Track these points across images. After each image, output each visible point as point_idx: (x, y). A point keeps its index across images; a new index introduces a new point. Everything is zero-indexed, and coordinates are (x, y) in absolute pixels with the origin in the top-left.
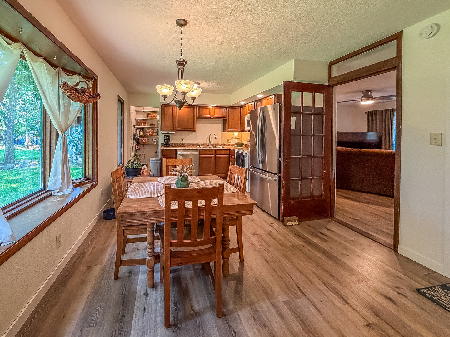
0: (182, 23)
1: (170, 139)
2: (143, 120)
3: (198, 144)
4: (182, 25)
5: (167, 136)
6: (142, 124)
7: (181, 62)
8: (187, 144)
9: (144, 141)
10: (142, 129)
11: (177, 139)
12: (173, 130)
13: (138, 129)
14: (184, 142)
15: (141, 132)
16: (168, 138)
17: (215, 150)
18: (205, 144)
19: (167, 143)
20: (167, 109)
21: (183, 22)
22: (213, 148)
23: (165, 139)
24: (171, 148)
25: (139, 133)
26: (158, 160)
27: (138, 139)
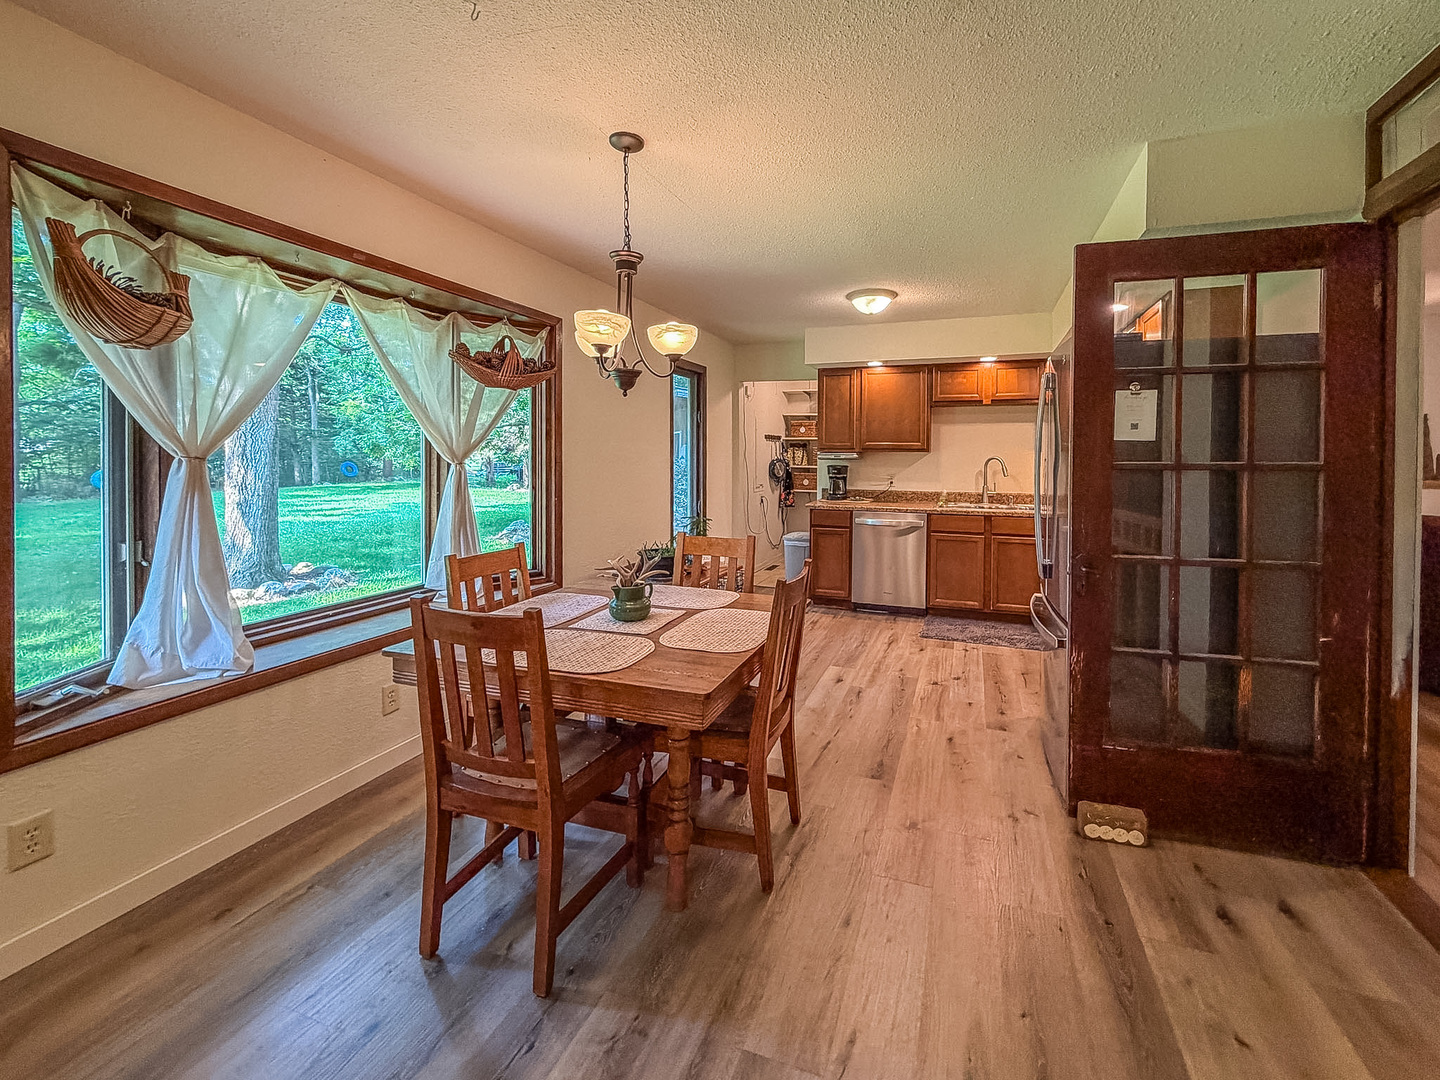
0: (629, 144)
1: (844, 479)
2: (808, 417)
3: (938, 495)
4: (627, 149)
5: (834, 467)
6: (803, 430)
7: (625, 258)
8: (905, 493)
9: (806, 482)
10: (804, 445)
11: (871, 476)
12: (851, 449)
13: (792, 445)
14: (898, 487)
15: (799, 453)
16: (839, 473)
17: (988, 518)
18: (970, 496)
19: (836, 487)
20: (834, 382)
21: (627, 141)
22: (987, 508)
23: (830, 478)
24: (848, 504)
25: (794, 457)
26: (804, 541)
27: (789, 475)
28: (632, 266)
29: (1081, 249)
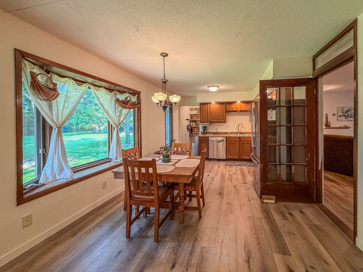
0: (165, 55)
1: (206, 129)
2: (196, 115)
3: (228, 133)
4: (164, 56)
5: (204, 127)
6: (195, 117)
7: (164, 81)
8: (220, 132)
9: (196, 130)
10: (195, 121)
11: (212, 129)
12: (208, 122)
13: (192, 121)
14: (219, 131)
15: (194, 123)
16: (205, 128)
17: (239, 137)
18: (235, 133)
19: (204, 131)
20: (203, 106)
21: (164, 54)
22: (239, 135)
23: (203, 129)
24: (207, 135)
25: (193, 124)
26: (197, 144)
27: (191, 128)
28: (166, 82)
29: (260, 81)
